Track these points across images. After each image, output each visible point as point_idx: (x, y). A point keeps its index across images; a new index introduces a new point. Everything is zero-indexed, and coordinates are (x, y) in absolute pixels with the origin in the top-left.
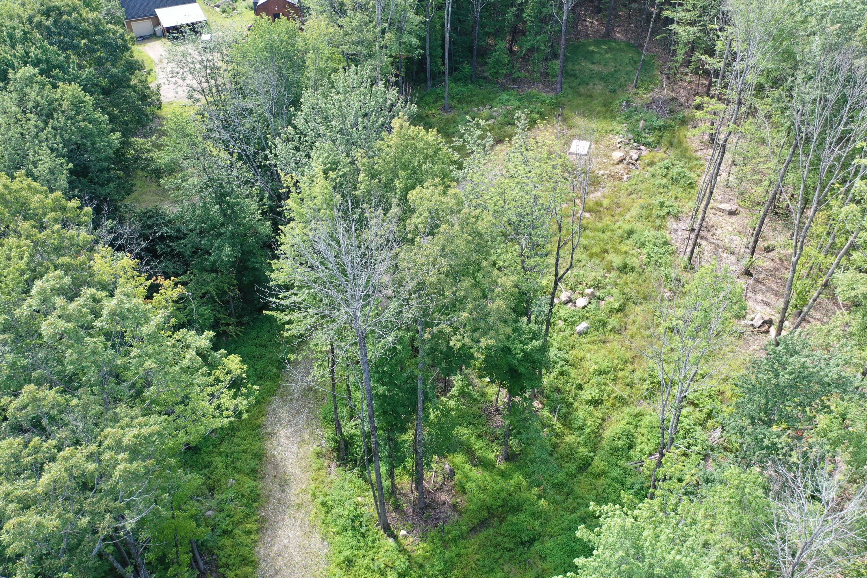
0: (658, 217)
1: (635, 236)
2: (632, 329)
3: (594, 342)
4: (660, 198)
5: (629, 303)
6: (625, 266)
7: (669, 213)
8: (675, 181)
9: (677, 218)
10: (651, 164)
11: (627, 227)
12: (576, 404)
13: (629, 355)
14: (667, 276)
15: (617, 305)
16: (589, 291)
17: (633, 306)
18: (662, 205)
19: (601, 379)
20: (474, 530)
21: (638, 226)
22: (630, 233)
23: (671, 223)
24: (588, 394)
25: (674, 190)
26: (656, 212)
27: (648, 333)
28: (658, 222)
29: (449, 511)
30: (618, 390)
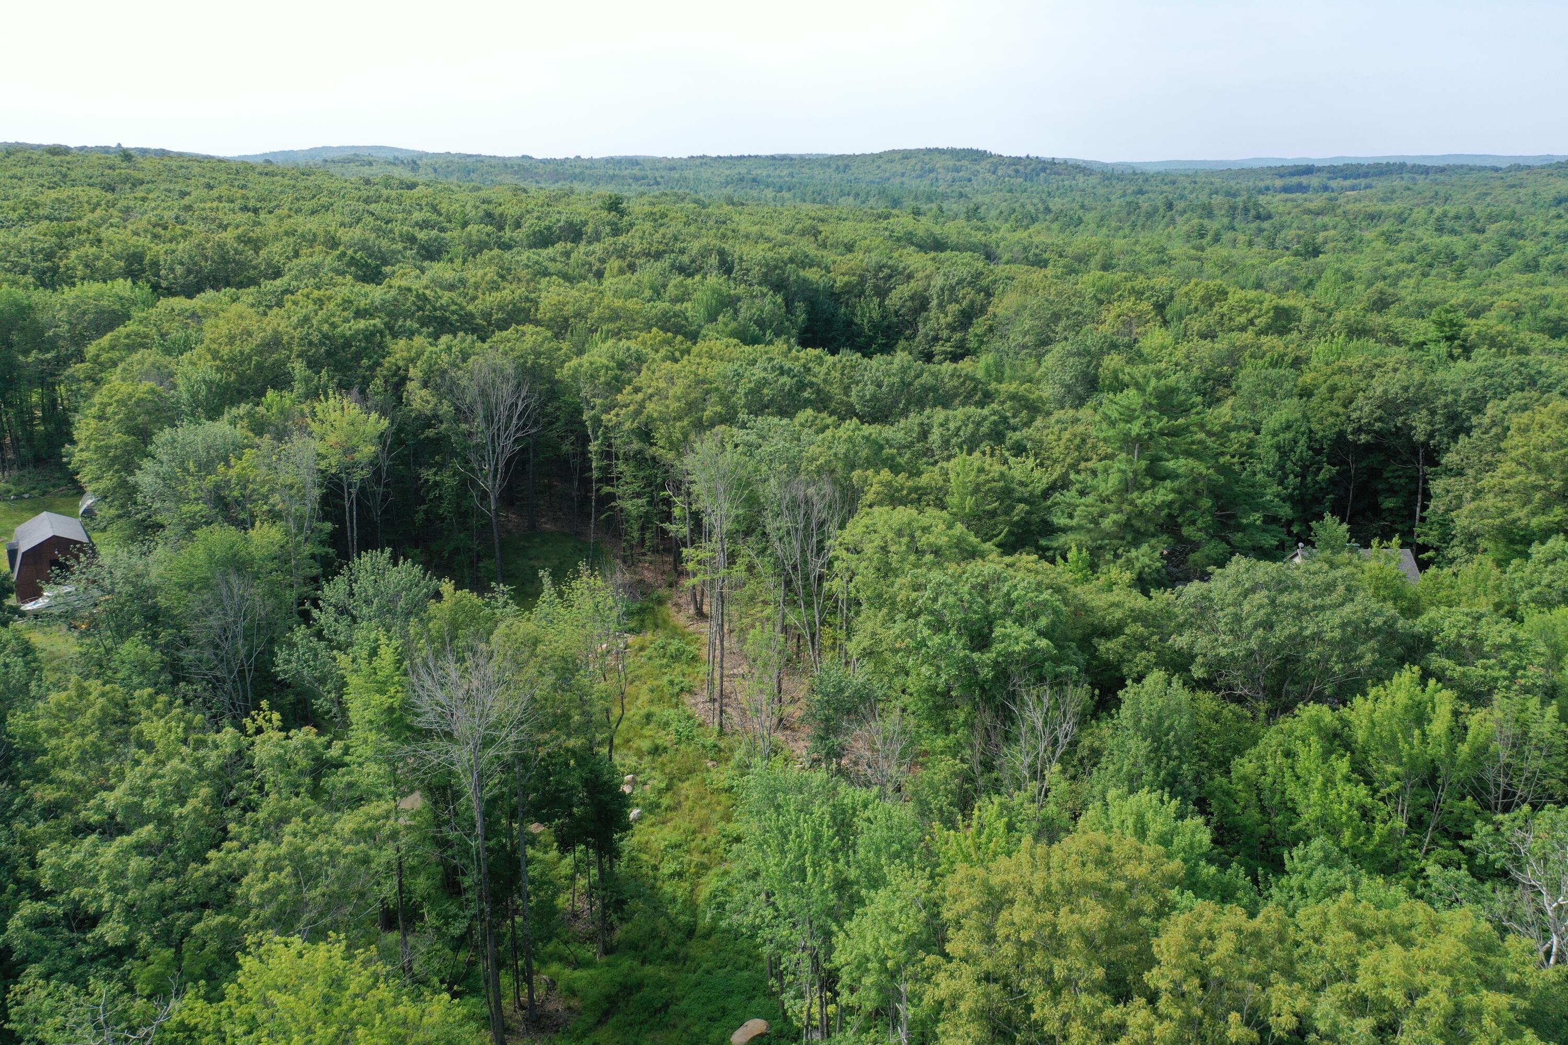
1: (654, 719)
3: (652, 825)
4: (666, 679)
5: (675, 781)
6: (656, 749)
7: (682, 690)
8: (675, 658)
9: (691, 692)
10: (642, 648)
11: (643, 712)
14: (703, 747)
15: (663, 785)
16: (629, 777)
17: (680, 783)
18: (671, 683)
19: (676, 852)
20: (601, 1021)
21: (654, 709)
23: (687, 698)
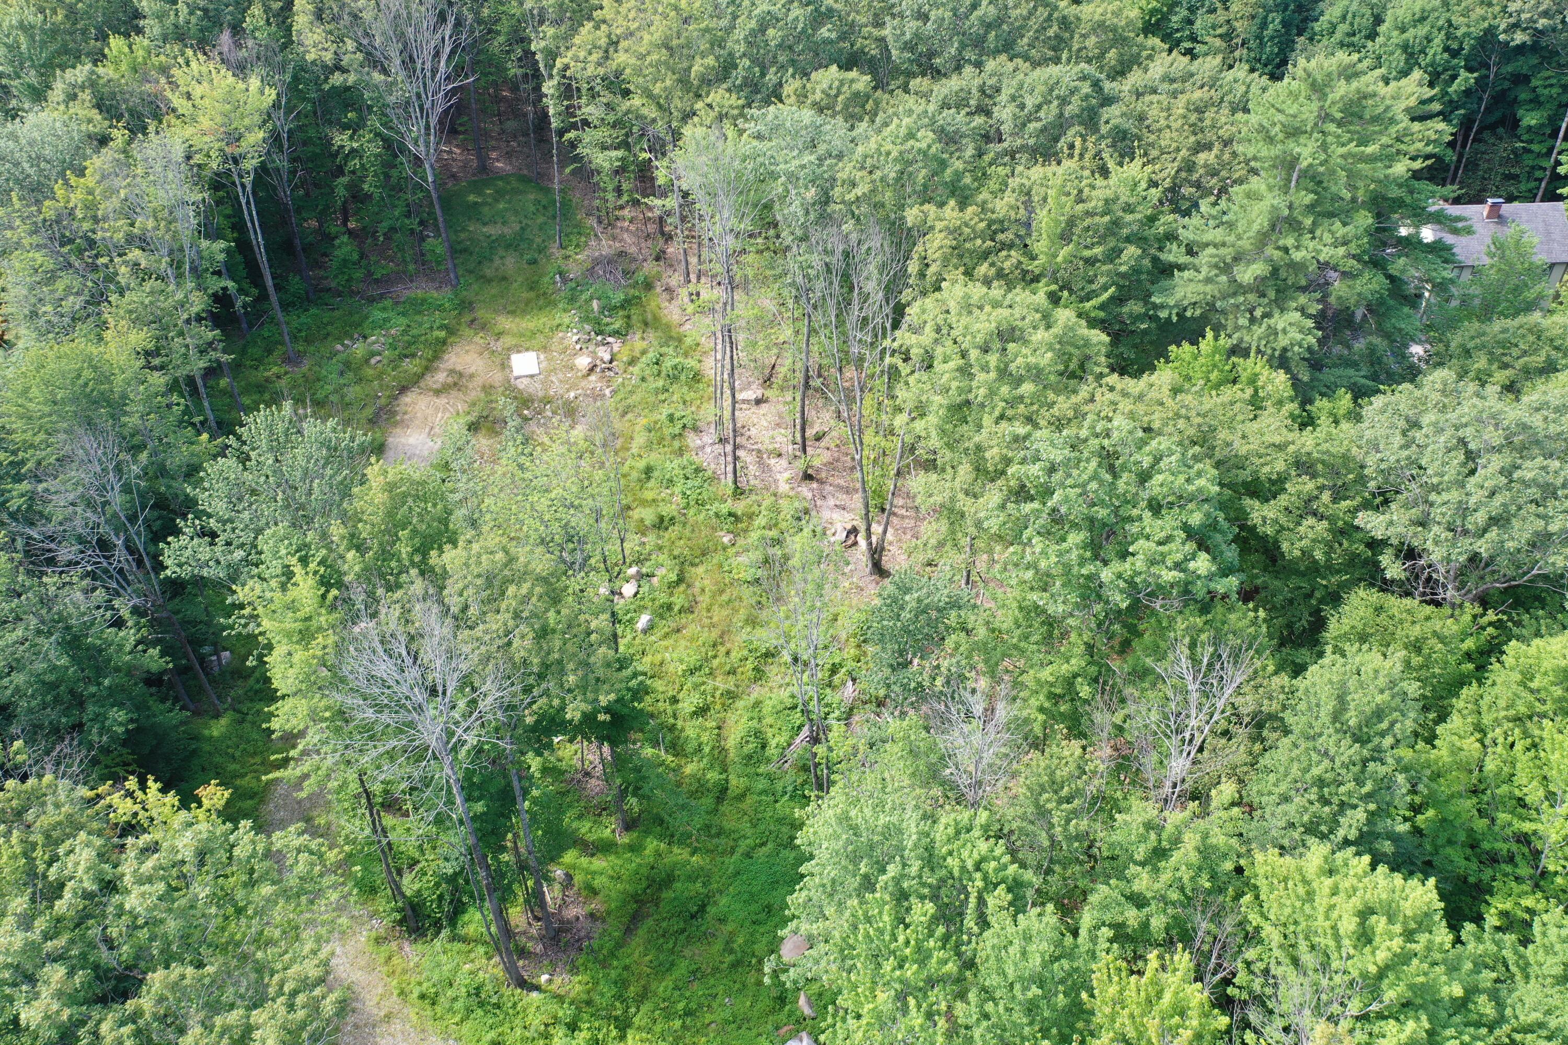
0: (674, 437)
1: (656, 474)
2: (704, 600)
3: (666, 636)
4: (665, 411)
5: (687, 567)
6: (662, 519)
7: (684, 427)
8: (673, 378)
9: (696, 430)
10: (632, 362)
11: (642, 464)
12: (680, 724)
13: (715, 634)
14: (717, 515)
15: (673, 577)
16: (633, 571)
17: (693, 570)
18: (671, 418)
19: (696, 679)
20: (629, 931)
21: (653, 458)
22: (648, 471)
23: (693, 440)
24: (688, 704)
25: (678, 392)
26: (668, 431)
27: (725, 597)
28: (676, 444)
29: (588, 924)
30: (722, 684)
